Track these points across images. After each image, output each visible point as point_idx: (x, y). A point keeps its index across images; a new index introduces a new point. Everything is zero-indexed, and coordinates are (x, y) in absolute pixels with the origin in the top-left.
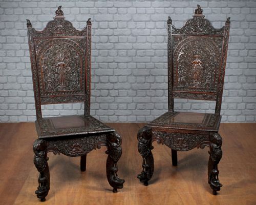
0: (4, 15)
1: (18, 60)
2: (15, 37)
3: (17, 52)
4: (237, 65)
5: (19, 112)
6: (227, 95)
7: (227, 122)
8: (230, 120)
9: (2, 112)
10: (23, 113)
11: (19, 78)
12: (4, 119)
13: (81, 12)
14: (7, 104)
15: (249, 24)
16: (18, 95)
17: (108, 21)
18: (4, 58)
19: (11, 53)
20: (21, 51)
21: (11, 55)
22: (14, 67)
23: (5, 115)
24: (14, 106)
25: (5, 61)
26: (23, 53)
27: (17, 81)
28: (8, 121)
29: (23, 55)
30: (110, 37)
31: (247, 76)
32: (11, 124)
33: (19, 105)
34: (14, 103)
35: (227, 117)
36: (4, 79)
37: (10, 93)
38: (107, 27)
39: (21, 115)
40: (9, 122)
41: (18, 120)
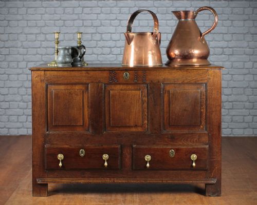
0: (8, 28)
1: (20, 71)
2: (18, 49)
3: (19, 63)
4: (241, 78)
5: (19, 125)
6: (231, 108)
7: (232, 136)
8: (234, 134)
9: (2, 125)
10: (23, 125)
11: (20, 89)
12: (4, 132)
13: (85, 24)
14: (7, 117)
15: (253, 36)
16: (19, 106)
17: (111, 33)
18: (6, 69)
19: (14, 64)
20: (24, 62)
21: (13, 66)
22: (16, 79)
23: (5, 127)
24: (14, 118)
25: (7, 73)
26: (25, 65)
27: (18, 93)
28: (8, 133)
29: (25, 67)
30: (113, 49)
31: (253, 88)
32: (11, 137)
33: (19, 117)
34: (14, 115)
35: (232, 131)
36: (5, 91)
37: (11, 105)
38: (109, 39)
39: (21, 128)
40: (8, 135)
41: (18, 133)
